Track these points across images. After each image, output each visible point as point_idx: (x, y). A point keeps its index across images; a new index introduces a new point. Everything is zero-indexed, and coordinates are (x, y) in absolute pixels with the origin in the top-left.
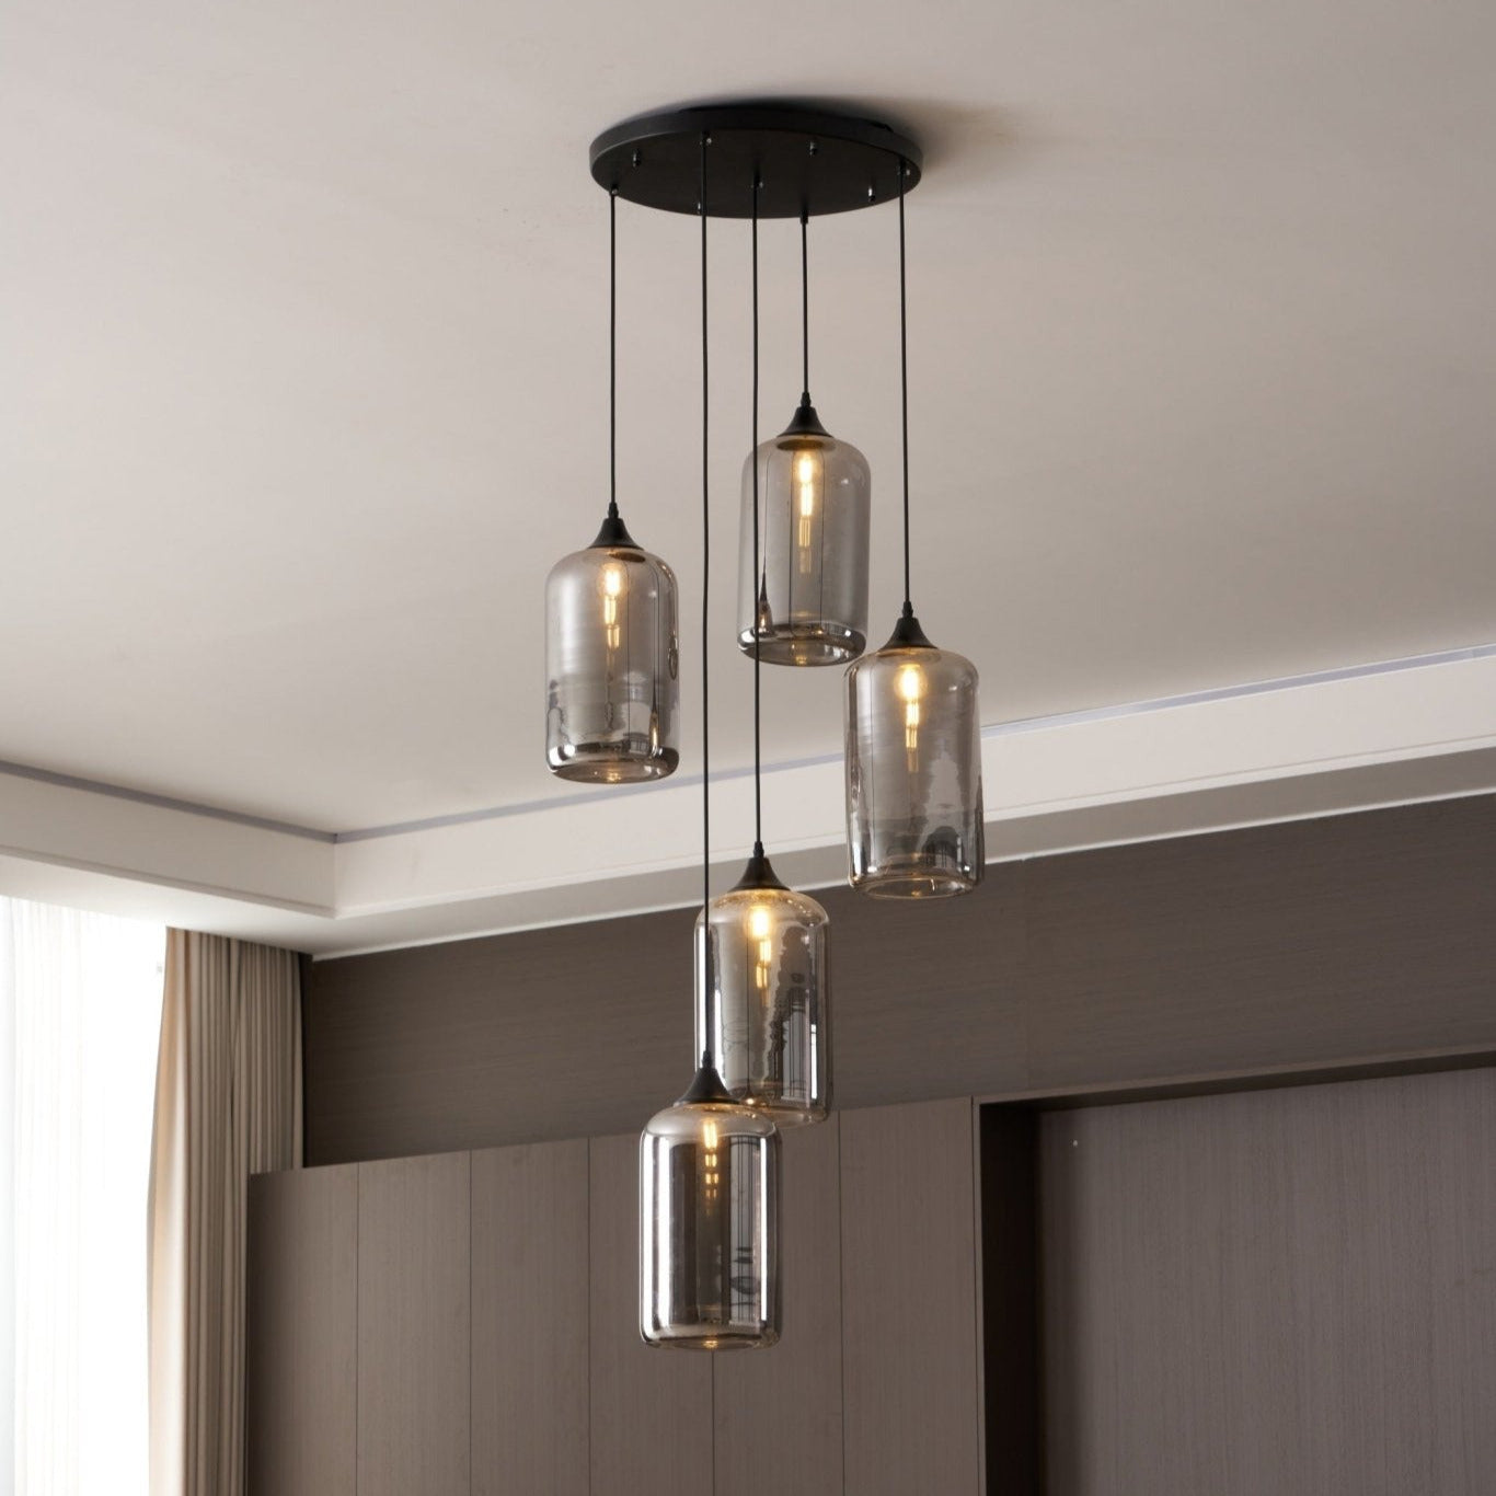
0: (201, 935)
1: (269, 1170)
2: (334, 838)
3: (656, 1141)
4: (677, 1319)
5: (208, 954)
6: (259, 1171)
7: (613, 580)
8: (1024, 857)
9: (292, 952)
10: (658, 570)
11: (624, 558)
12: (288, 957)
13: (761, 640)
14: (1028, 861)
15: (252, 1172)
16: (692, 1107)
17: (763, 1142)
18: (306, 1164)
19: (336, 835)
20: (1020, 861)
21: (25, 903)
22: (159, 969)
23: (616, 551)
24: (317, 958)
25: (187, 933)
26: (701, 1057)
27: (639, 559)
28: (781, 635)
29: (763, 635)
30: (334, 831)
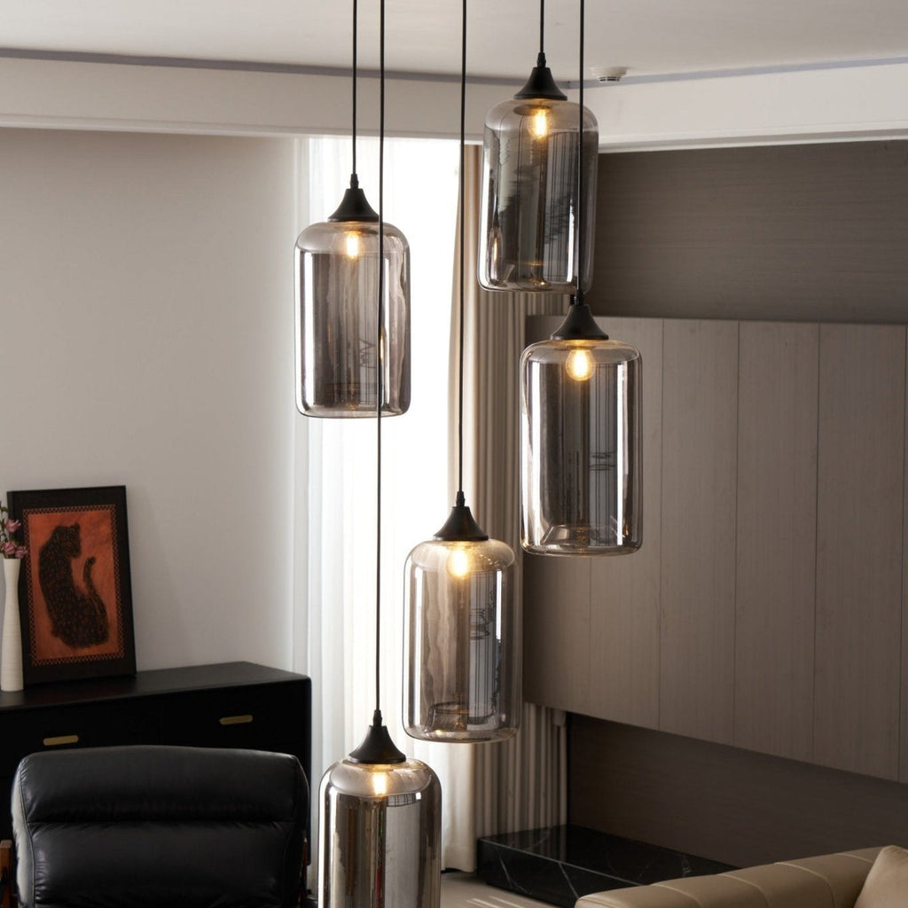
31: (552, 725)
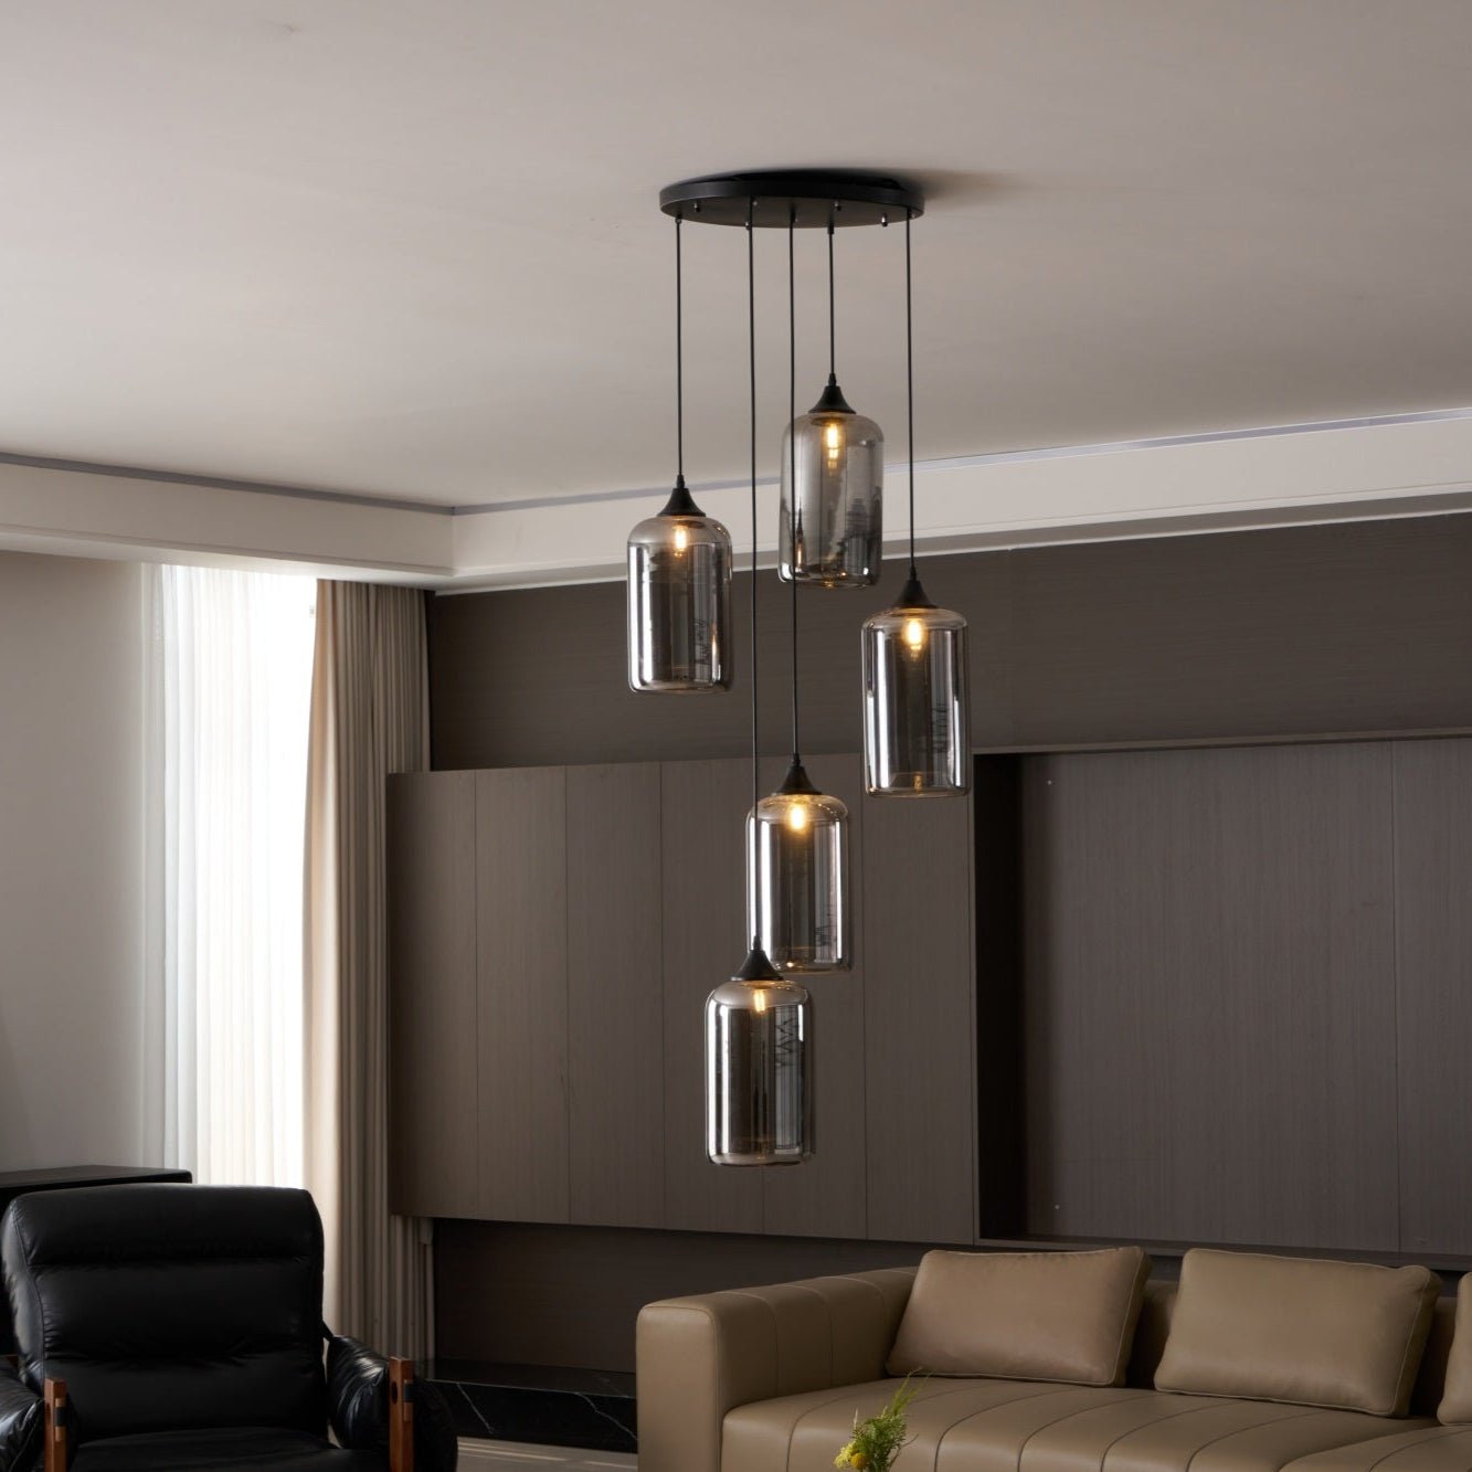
0: (345, 583)
1: (403, 771)
2: (452, 510)
3: (718, 1007)
4: (734, 1149)
5: (351, 602)
6: (395, 771)
7: (681, 539)
8: (1010, 547)
9: (419, 590)
10: (715, 532)
11: (689, 524)
12: (416, 593)
13: (797, 578)
14: (1013, 551)
15: (390, 772)
16: (746, 983)
17: (800, 1008)
18: (433, 768)
19: (453, 508)
20: (1007, 551)
21: (202, 570)
22: (312, 611)
23: (684, 518)
24: (439, 593)
25: (334, 583)
26: (752, 941)
27: (700, 526)
28: (814, 576)
29: (799, 575)
30: (453, 504)
31: (419, 1243)
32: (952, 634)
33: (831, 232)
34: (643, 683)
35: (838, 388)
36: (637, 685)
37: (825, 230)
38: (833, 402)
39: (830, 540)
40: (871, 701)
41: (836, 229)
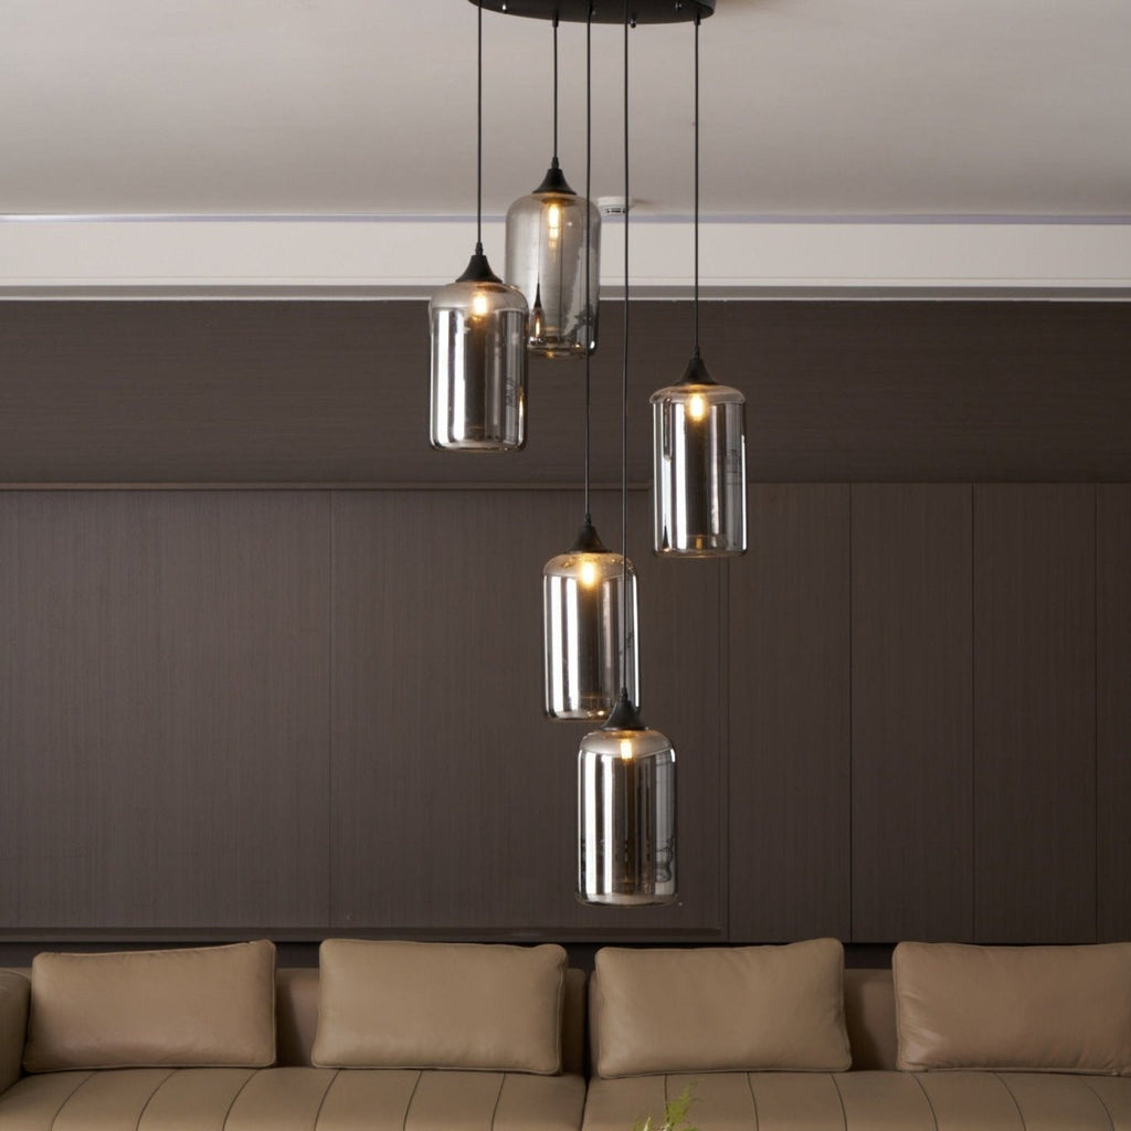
7: (481, 304)
11: (489, 289)
32: (718, 409)
33: (556, 25)
34: (452, 440)
35: (560, 171)
36: (443, 440)
37: (550, 22)
38: (555, 181)
39: (566, 312)
40: (666, 464)
41: (560, 23)
